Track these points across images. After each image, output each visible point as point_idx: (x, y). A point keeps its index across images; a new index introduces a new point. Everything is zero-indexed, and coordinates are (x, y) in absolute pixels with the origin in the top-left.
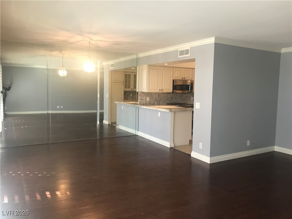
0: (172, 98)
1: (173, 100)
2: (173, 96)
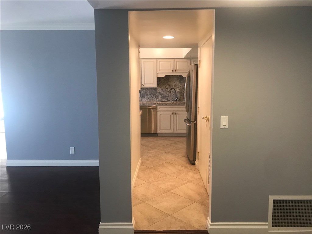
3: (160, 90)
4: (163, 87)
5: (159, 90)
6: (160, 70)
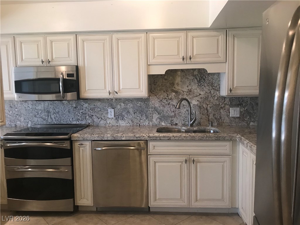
0: (48, 112)
1: (52, 116)
2: (52, 107)
3: (155, 102)
4: (162, 96)
5: (153, 102)
6: (154, 57)
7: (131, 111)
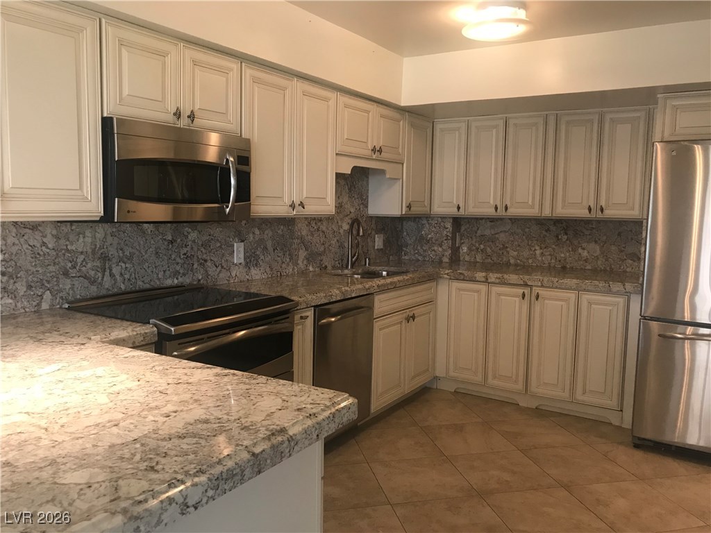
0: (105, 258)
1: (116, 270)
2: (116, 241)
7: (269, 244)
